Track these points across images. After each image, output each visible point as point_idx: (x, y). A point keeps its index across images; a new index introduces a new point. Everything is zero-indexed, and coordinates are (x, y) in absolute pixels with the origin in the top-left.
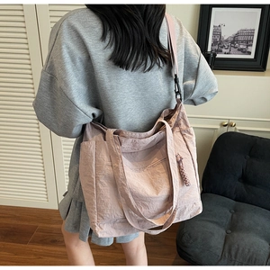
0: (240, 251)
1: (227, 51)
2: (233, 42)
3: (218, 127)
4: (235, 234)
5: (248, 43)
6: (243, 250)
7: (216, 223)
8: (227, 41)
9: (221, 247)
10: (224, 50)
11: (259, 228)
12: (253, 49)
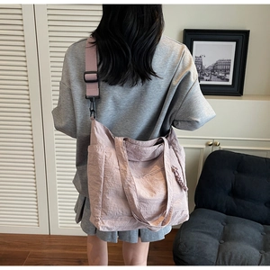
0: (233, 258)
1: (208, 78)
2: (212, 71)
3: (204, 147)
4: (228, 243)
5: (226, 71)
6: (236, 257)
7: (210, 234)
8: (207, 69)
9: (215, 255)
10: (205, 78)
11: (250, 237)
12: (230, 77)
